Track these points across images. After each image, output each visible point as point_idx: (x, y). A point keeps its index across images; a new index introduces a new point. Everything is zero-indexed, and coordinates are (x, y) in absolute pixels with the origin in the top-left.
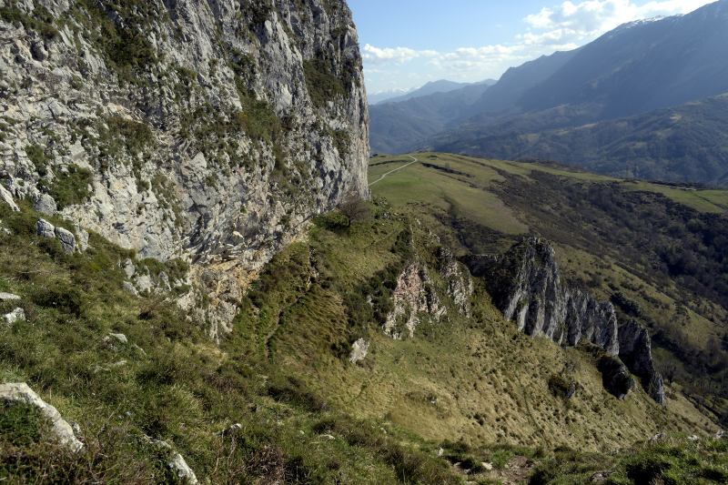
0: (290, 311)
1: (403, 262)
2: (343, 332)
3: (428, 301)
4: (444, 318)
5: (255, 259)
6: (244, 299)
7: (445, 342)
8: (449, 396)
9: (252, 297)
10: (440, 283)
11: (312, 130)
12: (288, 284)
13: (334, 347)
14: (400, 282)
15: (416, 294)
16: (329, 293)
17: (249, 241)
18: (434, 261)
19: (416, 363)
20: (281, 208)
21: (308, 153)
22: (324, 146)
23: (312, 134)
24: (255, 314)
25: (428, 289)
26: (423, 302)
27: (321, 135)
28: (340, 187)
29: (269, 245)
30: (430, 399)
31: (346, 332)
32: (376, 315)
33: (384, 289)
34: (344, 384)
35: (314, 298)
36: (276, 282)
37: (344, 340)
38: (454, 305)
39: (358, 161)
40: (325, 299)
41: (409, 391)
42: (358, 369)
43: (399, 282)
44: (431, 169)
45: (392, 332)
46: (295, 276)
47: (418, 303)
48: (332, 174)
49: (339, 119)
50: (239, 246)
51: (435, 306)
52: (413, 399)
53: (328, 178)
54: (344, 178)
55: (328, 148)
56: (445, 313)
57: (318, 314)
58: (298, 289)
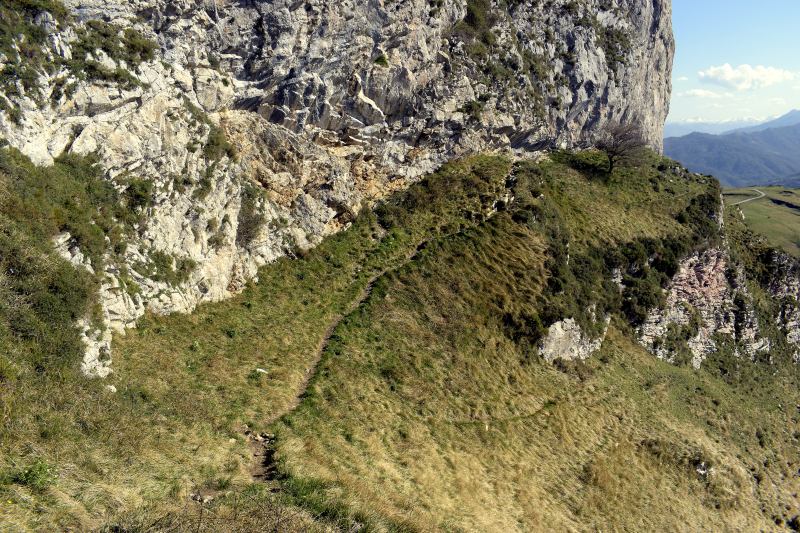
0: (441, 244)
1: (695, 238)
2: (533, 298)
3: (737, 321)
4: (763, 357)
5: (407, 161)
6: (364, 212)
7: (757, 391)
8: (742, 471)
9: (381, 212)
10: (765, 304)
11: (562, 14)
12: (454, 206)
13: (508, 319)
14: (684, 271)
15: (716, 302)
16: (524, 230)
17: (398, 125)
18: (758, 269)
19: (689, 402)
20: (467, 88)
21: (552, 49)
22: (580, 42)
23: (562, 21)
24: (374, 236)
25: (739, 303)
26: (727, 319)
27: (577, 24)
28: (604, 111)
29: (437, 145)
30: (696, 463)
31: (539, 299)
32: (627, 306)
33: (651, 271)
34: (508, 388)
35: (494, 233)
36: (431, 198)
37: (533, 312)
38: (784, 342)
39: (645, 94)
40: (513, 237)
41: (651, 437)
42: (554, 372)
43: (682, 270)
44: (784, 207)
45: (656, 344)
46: (470, 196)
47: (718, 319)
48: (590, 87)
49: (615, 12)
50: (376, 128)
51: (749, 333)
52: (658, 454)
53: (582, 91)
54: (611, 99)
55: (587, 45)
56: (767, 348)
57: (491, 258)
58: (468, 215)
